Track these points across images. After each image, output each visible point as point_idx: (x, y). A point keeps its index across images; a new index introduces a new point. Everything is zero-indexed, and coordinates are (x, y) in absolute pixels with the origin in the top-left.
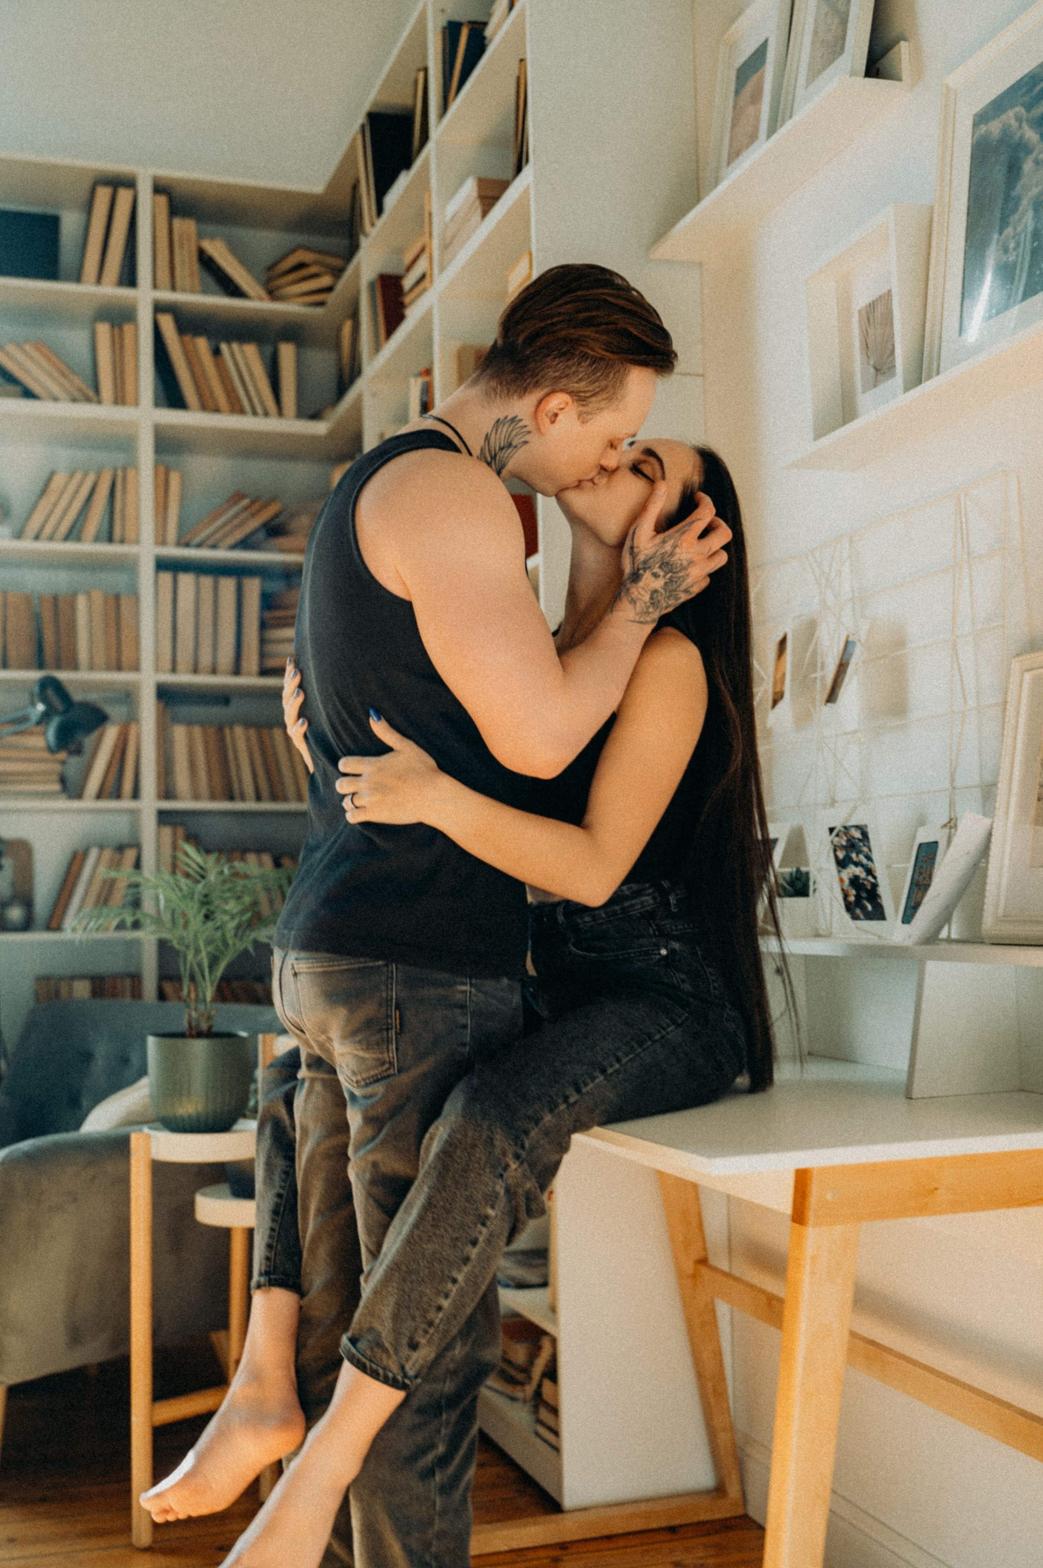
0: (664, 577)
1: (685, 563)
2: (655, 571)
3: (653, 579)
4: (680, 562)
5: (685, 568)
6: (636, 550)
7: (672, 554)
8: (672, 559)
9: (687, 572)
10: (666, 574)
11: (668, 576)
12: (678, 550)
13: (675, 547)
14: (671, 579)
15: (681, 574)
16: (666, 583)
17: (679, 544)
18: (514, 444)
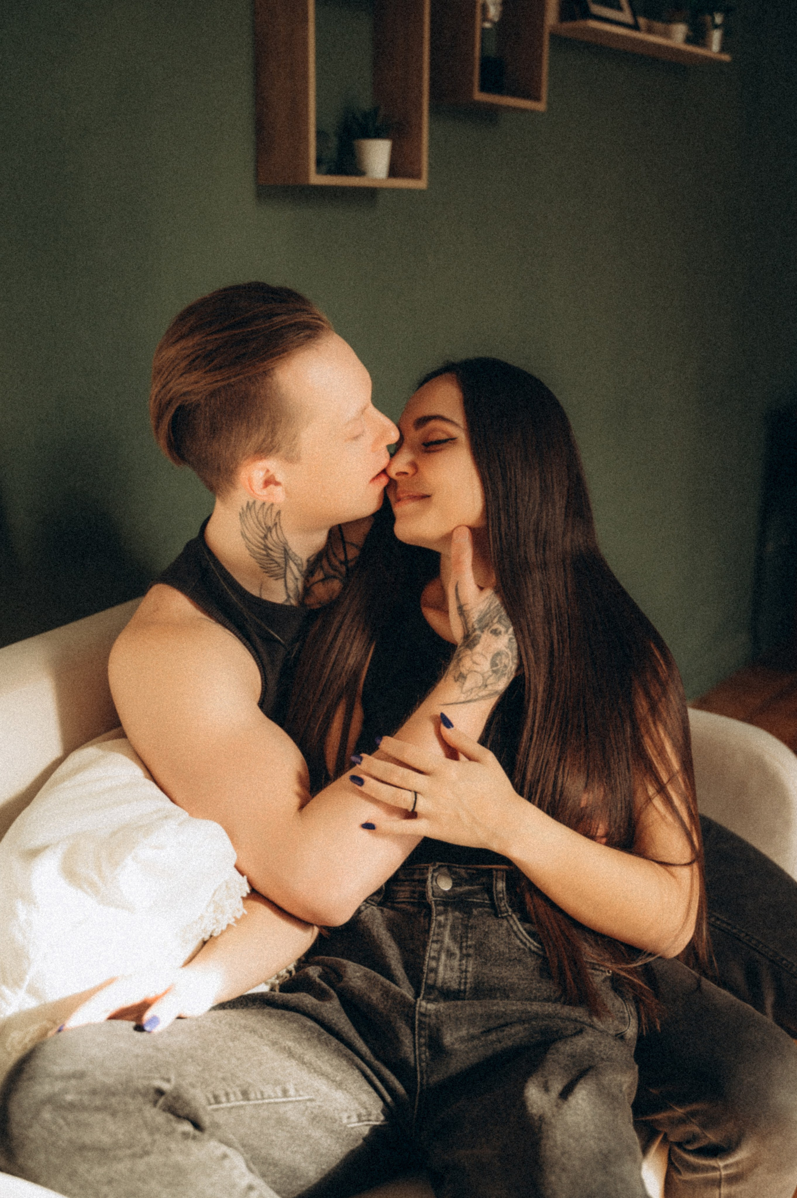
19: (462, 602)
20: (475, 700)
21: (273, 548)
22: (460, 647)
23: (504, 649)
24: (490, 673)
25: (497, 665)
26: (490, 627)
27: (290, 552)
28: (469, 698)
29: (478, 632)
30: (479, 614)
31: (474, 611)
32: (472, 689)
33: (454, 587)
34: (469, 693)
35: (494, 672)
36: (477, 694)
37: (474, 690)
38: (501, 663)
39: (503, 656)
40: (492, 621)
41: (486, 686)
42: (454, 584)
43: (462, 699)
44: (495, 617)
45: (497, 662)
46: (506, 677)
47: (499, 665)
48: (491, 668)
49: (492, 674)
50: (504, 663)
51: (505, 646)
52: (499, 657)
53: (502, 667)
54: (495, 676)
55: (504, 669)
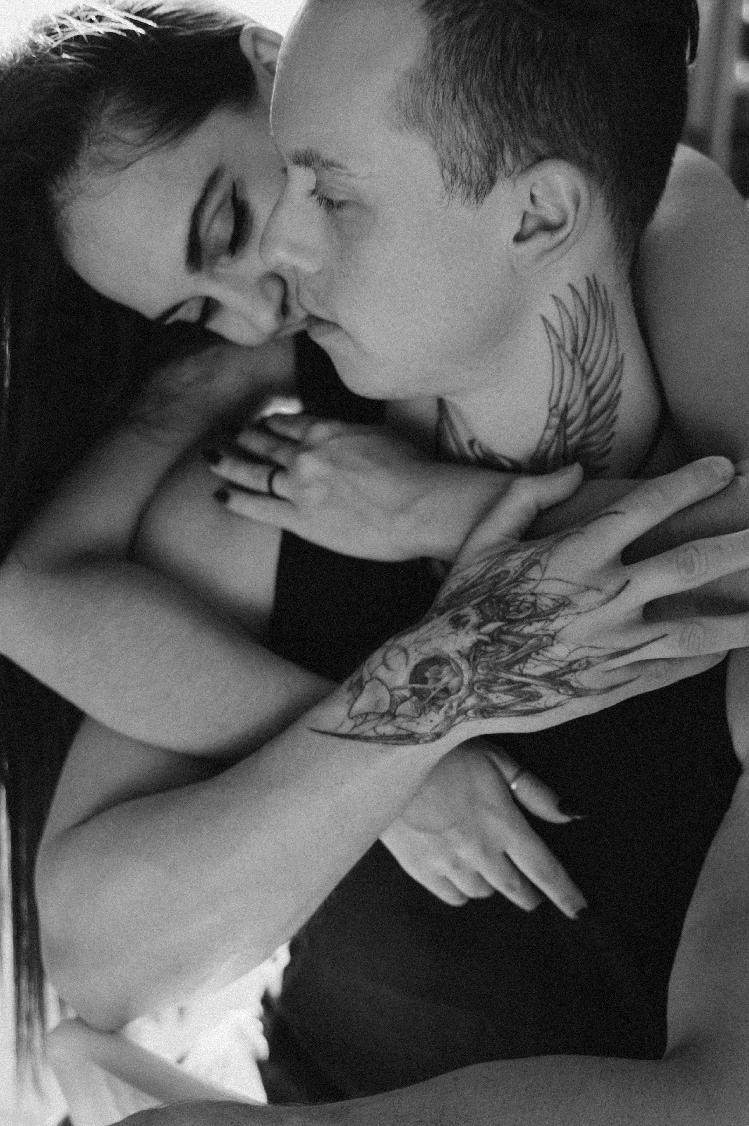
1: (545, 603)
2: (462, 612)
3: (449, 629)
4: (531, 599)
5: (545, 617)
7: (520, 579)
9: (551, 627)
10: (486, 620)
11: (491, 627)
12: (535, 573)
13: (531, 566)
14: (495, 638)
15: (528, 630)
16: (477, 645)
17: (543, 560)
20: (367, 739)
23: (453, 655)
24: (406, 693)
25: (425, 681)
26: (459, 610)
28: (356, 731)
32: (367, 714)
34: (360, 720)
35: (414, 692)
36: (374, 729)
37: (371, 717)
38: (437, 680)
39: (447, 669)
40: (468, 601)
41: (394, 716)
43: (345, 729)
44: (480, 596)
45: (428, 675)
46: (442, 712)
47: (430, 682)
48: (411, 682)
49: (411, 697)
50: (448, 683)
51: (459, 652)
52: (436, 667)
53: (438, 690)
54: (415, 702)
55: (442, 695)
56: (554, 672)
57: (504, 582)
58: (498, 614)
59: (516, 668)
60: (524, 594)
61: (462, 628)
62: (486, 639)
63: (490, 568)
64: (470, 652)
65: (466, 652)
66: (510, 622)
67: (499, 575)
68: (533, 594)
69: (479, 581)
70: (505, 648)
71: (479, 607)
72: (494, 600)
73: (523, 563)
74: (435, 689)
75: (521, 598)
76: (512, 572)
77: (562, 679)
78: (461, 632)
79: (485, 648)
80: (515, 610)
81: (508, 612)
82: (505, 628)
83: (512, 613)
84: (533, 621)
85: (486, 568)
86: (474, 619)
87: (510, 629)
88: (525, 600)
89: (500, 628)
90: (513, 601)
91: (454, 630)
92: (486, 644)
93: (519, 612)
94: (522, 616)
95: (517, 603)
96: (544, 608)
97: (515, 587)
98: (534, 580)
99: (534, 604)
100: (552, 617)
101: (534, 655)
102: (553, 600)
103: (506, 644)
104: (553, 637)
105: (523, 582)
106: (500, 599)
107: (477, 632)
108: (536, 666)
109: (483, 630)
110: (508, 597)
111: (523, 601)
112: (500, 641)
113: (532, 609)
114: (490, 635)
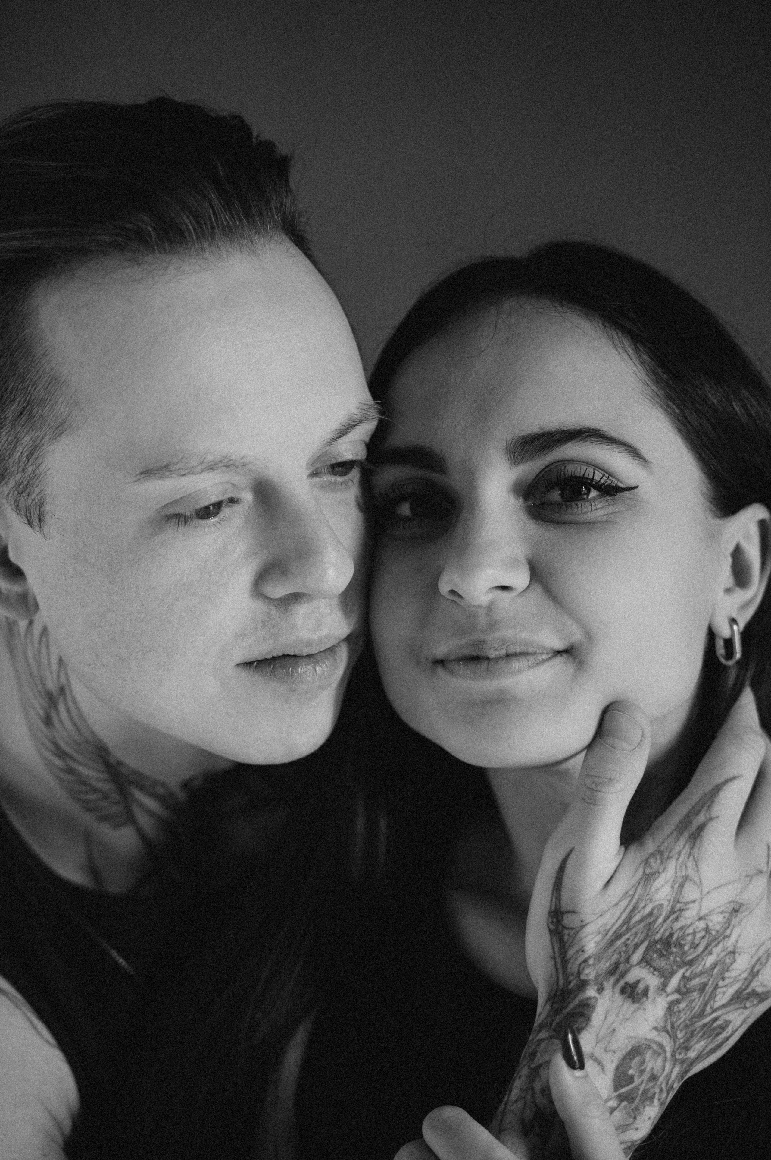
0: (664, 986)
1: (716, 921)
2: (631, 978)
3: (628, 1007)
4: (702, 925)
5: (721, 936)
6: (569, 920)
7: (677, 907)
8: (677, 926)
9: (729, 943)
10: (666, 976)
11: (674, 982)
12: (690, 892)
13: (682, 886)
14: (683, 990)
15: (710, 960)
16: (670, 1009)
17: (692, 873)
18: (52, 686)
19: (565, 905)
21: (75, 755)
22: (541, 1027)
23: (653, 1035)
24: (613, 1103)
26: (622, 976)
27: (124, 770)
29: (591, 992)
30: (599, 938)
31: (588, 929)
33: (557, 863)
35: (621, 1098)
39: (648, 1055)
40: (627, 960)
42: (561, 855)
44: (636, 947)
45: (631, 1072)
46: (656, 1101)
47: (636, 1078)
48: (616, 1089)
49: (619, 1105)
50: (652, 1069)
51: (655, 1028)
52: (638, 1059)
53: (645, 1082)
54: (625, 1108)
55: (651, 1084)
56: (741, 988)
57: (660, 920)
58: (675, 962)
59: (708, 1009)
60: (692, 924)
61: (645, 999)
62: (676, 996)
63: (635, 908)
64: (666, 1021)
65: (662, 1024)
66: (691, 963)
67: (651, 914)
68: (700, 919)
69: (624, 928)
70: (695, 995)
71: (645, 961)
72: (659, 946)
73: (672, 887)
74: (642, 1082)
75: (690, 931)
76: (665, 903)
77: (748, 991)
78: (648, 1004)
79: (678, 1007)
80: (691, 948)
81: (685, 953)
82: (688, 974)
83: (690, 952)
84: (712, 949)
85: (628, 910)
86: (653, 981)
87: (695, 971)
88: (696, 930)
89: (684, 977)
90: (683, 938)
91: (637, 1005)
92: (677, 1002)
93: (695, 946)
94: (700, 949)
95: (689, 938)
96: (718, 928)
97: (676, 920)
98: (694, 902)
99: (707, 929)
100: (728, 932)
101: (721, 983)
102: (721, 913)
103: (695, 990)
104: (733, 953)
105: (682, 910)
106: (667, 943)
107: (664, 995)
108: (724, 993)
109: (669, 989)
110: (675, 936)
111: (695, 933)
112: (688, 991)
113: (707, 936)
114: (678, 991)
